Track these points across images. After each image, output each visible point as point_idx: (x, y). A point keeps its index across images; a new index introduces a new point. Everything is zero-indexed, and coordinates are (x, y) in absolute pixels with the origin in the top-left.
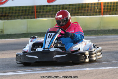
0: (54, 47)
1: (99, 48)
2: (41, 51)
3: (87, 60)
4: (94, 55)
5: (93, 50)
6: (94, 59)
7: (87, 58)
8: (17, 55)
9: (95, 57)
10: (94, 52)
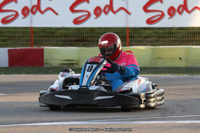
0: (96, 85)
1: (160, 90)
2: (77, 89)
3: (142, 106)
4: (152, 100)
5: (152, 92)
6: (152, 105)
7: (143, 102)
8: (41, 94)
9: (154, 102)
10: (152, 95)
